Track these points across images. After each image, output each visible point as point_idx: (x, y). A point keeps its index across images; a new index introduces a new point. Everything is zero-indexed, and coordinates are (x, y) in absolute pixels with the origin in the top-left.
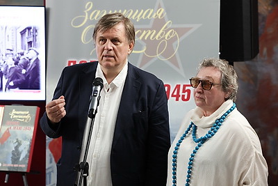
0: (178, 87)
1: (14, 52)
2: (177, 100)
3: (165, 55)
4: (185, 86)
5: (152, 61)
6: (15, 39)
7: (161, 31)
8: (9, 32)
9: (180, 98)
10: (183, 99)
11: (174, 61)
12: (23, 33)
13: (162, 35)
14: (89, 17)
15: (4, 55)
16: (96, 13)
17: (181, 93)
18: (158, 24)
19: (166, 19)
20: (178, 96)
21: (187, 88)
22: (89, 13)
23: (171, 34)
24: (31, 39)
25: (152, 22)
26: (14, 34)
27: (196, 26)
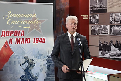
0: (41, 38)
2: (41, 43)
3: (37, 29)
4: (43, 38)
5: (33, 30)
7: (35, 21)
9: (42, 42)
10: (43, 42)
11: (39, 30)
13: (35, 22)
14: (10, 16)
16: (12, 15)
17: (42, 41)
18: (34, 19)
19: (37, 17)
20: (41, 42)
21: (44, 39)
22: (10, 15)
23: (38, 22)
25: (32, 18)
27: (46, 20)
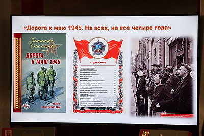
1: (162, 68)
6: (162, 53)
8: (156, 46)
12: (172, 46)
15: (150, 72)
24: (181, 53)
26: (162, 47)
